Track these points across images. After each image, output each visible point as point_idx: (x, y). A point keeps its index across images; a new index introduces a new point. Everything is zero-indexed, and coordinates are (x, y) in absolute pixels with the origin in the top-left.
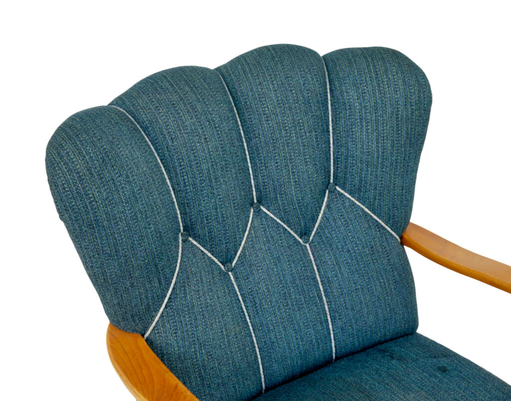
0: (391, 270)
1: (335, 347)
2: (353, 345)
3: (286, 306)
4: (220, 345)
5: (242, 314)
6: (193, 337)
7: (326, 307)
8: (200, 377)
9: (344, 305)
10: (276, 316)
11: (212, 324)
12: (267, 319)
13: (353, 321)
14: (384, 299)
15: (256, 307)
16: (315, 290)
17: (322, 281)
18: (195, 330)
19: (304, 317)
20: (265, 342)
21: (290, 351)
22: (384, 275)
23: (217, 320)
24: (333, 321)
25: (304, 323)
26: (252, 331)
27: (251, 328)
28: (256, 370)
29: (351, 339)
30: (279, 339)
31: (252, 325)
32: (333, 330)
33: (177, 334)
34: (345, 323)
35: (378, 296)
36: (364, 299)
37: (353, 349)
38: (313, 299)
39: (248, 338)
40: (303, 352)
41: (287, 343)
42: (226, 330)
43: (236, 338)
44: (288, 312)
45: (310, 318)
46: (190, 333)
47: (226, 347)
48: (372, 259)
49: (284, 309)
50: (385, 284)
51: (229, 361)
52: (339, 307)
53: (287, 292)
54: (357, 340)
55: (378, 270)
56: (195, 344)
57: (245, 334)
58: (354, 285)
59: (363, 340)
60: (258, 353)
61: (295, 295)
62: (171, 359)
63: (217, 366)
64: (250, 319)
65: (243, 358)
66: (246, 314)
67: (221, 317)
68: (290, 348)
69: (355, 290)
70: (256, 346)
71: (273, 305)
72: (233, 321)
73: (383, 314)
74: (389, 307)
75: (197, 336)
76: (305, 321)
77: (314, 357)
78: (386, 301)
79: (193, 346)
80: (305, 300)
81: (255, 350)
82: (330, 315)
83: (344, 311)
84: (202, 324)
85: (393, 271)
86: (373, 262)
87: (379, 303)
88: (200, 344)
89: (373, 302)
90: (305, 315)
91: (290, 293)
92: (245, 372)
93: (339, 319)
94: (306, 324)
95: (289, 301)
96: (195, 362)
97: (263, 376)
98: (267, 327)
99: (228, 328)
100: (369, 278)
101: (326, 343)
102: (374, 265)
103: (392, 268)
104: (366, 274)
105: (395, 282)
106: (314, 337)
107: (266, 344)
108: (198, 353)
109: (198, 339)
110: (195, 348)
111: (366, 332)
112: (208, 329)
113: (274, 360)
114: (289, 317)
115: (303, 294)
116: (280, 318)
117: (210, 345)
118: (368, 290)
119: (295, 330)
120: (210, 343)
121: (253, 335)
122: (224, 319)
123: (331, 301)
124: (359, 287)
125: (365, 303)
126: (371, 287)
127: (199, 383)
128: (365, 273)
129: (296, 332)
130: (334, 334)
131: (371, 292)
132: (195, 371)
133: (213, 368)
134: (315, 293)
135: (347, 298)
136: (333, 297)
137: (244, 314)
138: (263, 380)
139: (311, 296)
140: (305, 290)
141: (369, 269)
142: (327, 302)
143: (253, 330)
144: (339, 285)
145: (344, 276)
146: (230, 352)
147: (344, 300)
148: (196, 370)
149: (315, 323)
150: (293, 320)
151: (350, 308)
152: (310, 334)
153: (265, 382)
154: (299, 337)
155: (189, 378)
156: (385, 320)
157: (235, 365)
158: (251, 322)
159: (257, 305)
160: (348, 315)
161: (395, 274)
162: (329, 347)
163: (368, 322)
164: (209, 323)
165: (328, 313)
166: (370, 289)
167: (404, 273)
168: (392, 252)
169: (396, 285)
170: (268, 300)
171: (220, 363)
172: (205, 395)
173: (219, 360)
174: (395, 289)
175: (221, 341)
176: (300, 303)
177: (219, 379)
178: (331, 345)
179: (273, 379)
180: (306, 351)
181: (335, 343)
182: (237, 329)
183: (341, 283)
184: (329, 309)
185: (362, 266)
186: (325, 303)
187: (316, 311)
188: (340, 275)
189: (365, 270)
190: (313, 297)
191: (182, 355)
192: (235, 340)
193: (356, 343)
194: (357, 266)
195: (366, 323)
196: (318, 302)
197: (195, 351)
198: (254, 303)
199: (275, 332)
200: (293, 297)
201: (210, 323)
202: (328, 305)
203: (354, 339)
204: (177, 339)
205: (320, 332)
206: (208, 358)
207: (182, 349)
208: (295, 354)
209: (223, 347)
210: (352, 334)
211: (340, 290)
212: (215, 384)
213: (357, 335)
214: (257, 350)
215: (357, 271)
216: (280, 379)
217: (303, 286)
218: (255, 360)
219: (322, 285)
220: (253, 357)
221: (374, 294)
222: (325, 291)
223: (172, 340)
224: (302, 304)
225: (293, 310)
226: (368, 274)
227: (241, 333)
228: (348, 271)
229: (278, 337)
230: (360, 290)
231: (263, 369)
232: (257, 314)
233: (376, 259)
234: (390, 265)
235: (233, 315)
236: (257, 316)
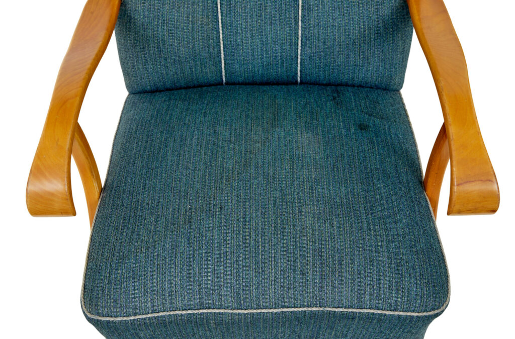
0: (377, 20)
1: (301, 71)
2: (319, 76)
3: (259, 16)
4: (183, 28)
5: (216, 9)
6: (158, 12)
7: (300, 32)
8: (158, 48)
9: (317, 36)
10: (247, 22)
11: (180, 7)
12: (237, 21)
13: (323, 54)
14: (360, 45)
15: (230, 7)
16: (293, 12)
17: (302, 6)
18: (161, 6)
19: (275, 32)
20: (231, 41)
21: (253, 58)
22: (366, 22)
23: (186, 6)
24: (303, 47)
25: (272, 38)
26: (221, 28)
27: (220, 25)
28: (218, 63)
29: (317, 70)
30: (245, 43)
31: (222, 23)
32: (301, 55)
33: (145, 5)
34: (313, 53)
35: (354, 40)
36: (338, 38)
37: (318, 80)
38: (288, 19)
39: (215, 33)
40: (265, 63)
41: (252, 50)
42: (193, 17)
43: (202, 27)
44: (259, 23)
45: (279, 36)
46: (156, 8)
47: (189, 32)
48: (358, 2)
49: (257, 18)
50: (365, 31)
51: (189, 45)
52: (311, 36)
53: (263, 4)
54: (323, 73)
55: (362, 15)
56: (159, 19)
57: (213, 27)
58: (331, 21)
59: (329, 75)
60: (222, 48)
61: (271, 9)
62: (136, 24)
63: (176, 44)
64: (222, 16)
65: (204, 47)
66: (219, 11)
67: (191, 4)
68: (253, 55)
69: (332, 26)
70: (222, 42)
71: (246, 11)
72: (203, 11)
73: (355, 59)
74: (363, 55)
75: (163, 13)
76: (274, 37)
77: (277, 72)
78: (362, 48)
79: (156, 20)
80: (279, 17)
81: (220, 45)
82: (301, 40)
83: (315, 42)
84: (170, 4)
85: (378, 21)
86: (359, 6)
87: (353, 47)
88: (164, 20)
89: (347, 44)
90: (276, 31)
91: (267, 6)
92: (205, 61)
93: (309, 47)
94: (274, 40)
95: (263, 13)
96: (155, 34)
97: (223, 71)
98: (235, 29)
99: (195, 16)
100: (349, 20)
101: (291, 64)
102: (359, 9)
103: (378, 18)
104: (347, 15)
105: (377, 33)
106: (279, 54)
107: (231, 43)
108: (160, 28)
109: (162, 15)
110: (158, 22)
111: (333, 69)
112: (174, 10)
113: (236, 61)
114: (259, 27)
115: (279, 12)
116: (250, 25)
117: (173, 24)
118: (345, 31)
119: (263, 41)
120: (173, 23)
121: (221, 32)
122: (194, 7)
123: (305, 28)
124: (336, 24)
125: (338, 42)
126: (348, 28)
127: (157, 53)
128: (346, 13)
129: (263, 44)
130: (301, 59)
131: (347, 33)
132: (154, 42)
133: (171, 45)
134: (293, 15)
135: (322, 31)
136: (309, 25)
137: (217, 10)
138: (224, 73)
139: (287, 16)
140: (283, 8)
141: (352, 11)
142: (302, 27)
143: (222, 26)
144: (318, 16)
145: (324, 8)
146: (192, 37)
147: (318, 32)
148: (156, 41)
149: (284, 42)
150: (262, 32)
151: (322, 41)
152: (276, 50)
153: (226, 77)
154: (264, 49)
155: (149, 45)
156: (355, 65)
157: (195, 51)
158: (222, 19)
159: (232, 6)
160: (319, 46)
161: (379, 26)
162: (294, 69)
163: (337, 61)
164: (176, 5)
165: (300, 38)
166: (347, 30)
167: (392, 28)
168: (384, 3)
169: (378, 36)
170: (243, 5)
171: (179, 43)
172: (160, 65)
173: (179, 40)
174: (375, 40)
175: (185, 25)
176: (274, 19)
177: (176, 56)
178: (297, 68)
179: (233, 77)
180: (269, 64)
181: (301, 68)
182: (205, 20)
183: (320, 14)
184: (302, 34)
185: (345, 5)
186: (300, 28)
187: (288, 32)
188: (321, 7)
189: (347, 10)
190: (288, 18)
191: (146, 24)
192: (200, 29)
193: (322, 75)
194: (340, 3)
195: (335, 61)
196: (293, 24)
197: (158, 25)
198: (229, 3)
199: (242, 36)
200: (268, 10)
201: (178, 5)
202: (302, 31)
203: (320, 71)
204: (144, 9)
205: (287, 52)
206: (168, 35)
207: (146, 19)
208: (257, 62)
209: (186, 30)
210: (318, 66)
211: (317, 21)
212: (171, 59)
213: (323, 68)
214: (222, 46)
215: (339, 8)
216: (241, 80)
217: (281, 4)
218: (218, 54)
219: (302, 9)
220: (216, 50)
221: (351, 36)
222: (303, 16)
223: (140, 8)
224: (275, 20)
225: (265, 23)
226: (349, 15)
227: (209, 25)
228: (330, 5)
229: (244, 42)
230: (337, 28)
231: (225, 64)
232: (229, 14)
233: (362, 3)
234: (377, 15)
235: (204, 7)
236: (229, 16)
